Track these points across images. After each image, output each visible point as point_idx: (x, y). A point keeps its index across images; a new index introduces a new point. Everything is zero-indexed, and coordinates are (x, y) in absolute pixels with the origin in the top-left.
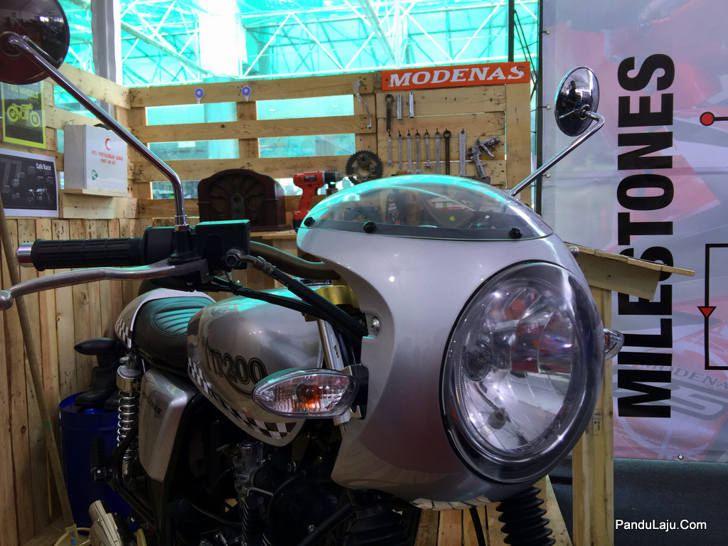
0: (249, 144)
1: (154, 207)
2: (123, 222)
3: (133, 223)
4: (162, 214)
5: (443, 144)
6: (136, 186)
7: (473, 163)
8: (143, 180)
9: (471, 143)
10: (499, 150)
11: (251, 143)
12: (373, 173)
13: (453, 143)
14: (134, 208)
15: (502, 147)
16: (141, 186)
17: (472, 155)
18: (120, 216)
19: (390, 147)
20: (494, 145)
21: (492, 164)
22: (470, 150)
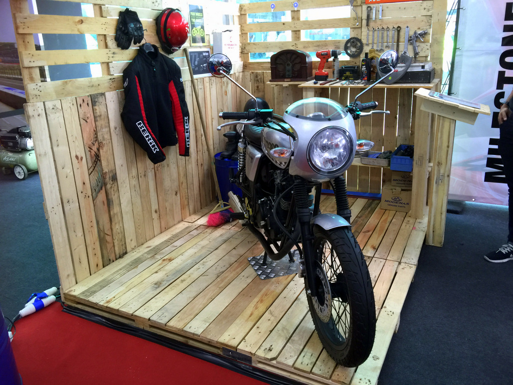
0: (296, 33)
1: (251, 66)
2: (237, 74)
3: (241, 74)
4: (254, 70)
5: (396, 33)
6: (243, 55)
7: (411, 44)
8: (246, 52)
9: (412, 33)
10: (427, 37)
11: (297, 32)
12: (358, 49)
13: (402, 34)
14: (242, 66)
15: (429, 36)
16: (245, 55)
17: (411, 40)
18: (236, 72)
19: (368, 35)
20: (424, 34)
21: (422, 45)
22: (411, 37)
